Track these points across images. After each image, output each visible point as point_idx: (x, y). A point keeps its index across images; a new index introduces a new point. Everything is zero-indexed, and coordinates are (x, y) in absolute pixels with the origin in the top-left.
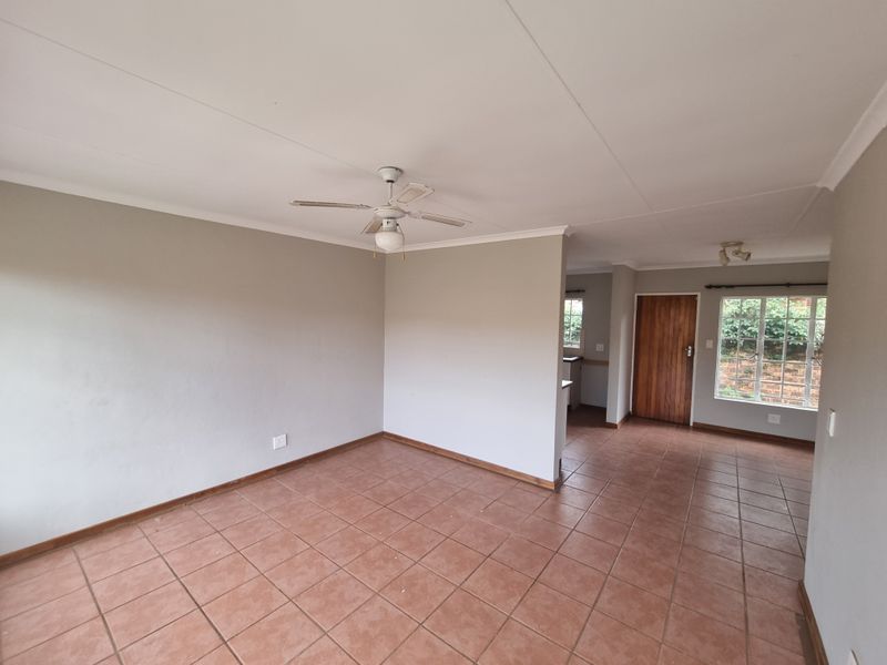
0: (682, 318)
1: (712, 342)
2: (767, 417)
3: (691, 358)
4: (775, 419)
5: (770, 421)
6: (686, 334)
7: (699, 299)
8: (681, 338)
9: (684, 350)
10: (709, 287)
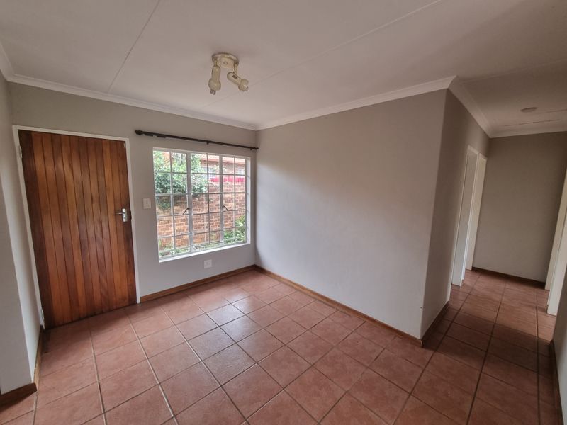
0: (108, 172)
1: (149, 200)
2: (203, 263)
3: (128, 224)
4: (208, 264)
5: (206, 267)
6: (117, 193)
7: (127, 146)
8: (110, 199)
9: (117, 214)
10: (139, 133)
